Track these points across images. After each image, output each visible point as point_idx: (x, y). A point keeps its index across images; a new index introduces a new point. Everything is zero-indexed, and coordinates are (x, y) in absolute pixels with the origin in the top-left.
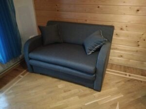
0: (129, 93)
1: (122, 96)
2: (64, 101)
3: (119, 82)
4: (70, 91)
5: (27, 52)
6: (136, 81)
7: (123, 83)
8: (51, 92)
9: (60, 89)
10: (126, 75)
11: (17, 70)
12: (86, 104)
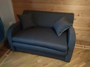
1: (85, 64)
3: (79, 53)
4: (47, 64)
5: (10, 37)
7: (82, 53)
10: (82, 47)
11: (3, 50)
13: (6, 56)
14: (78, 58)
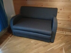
0: (67, 42)
1: (64, 44)
2: (36, 49)
3: (61, 37)
4: (38, 44)
6: (69, 36)
7: (63, 37)
8: (28, 45)
9: (32, 43)
10: (63, 33)
11: (7, 35)
12: (48, 50)
13: (9, 39)
14: (60, 40)
